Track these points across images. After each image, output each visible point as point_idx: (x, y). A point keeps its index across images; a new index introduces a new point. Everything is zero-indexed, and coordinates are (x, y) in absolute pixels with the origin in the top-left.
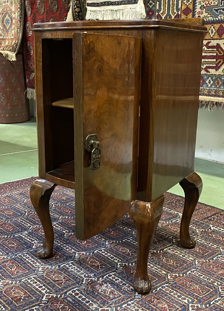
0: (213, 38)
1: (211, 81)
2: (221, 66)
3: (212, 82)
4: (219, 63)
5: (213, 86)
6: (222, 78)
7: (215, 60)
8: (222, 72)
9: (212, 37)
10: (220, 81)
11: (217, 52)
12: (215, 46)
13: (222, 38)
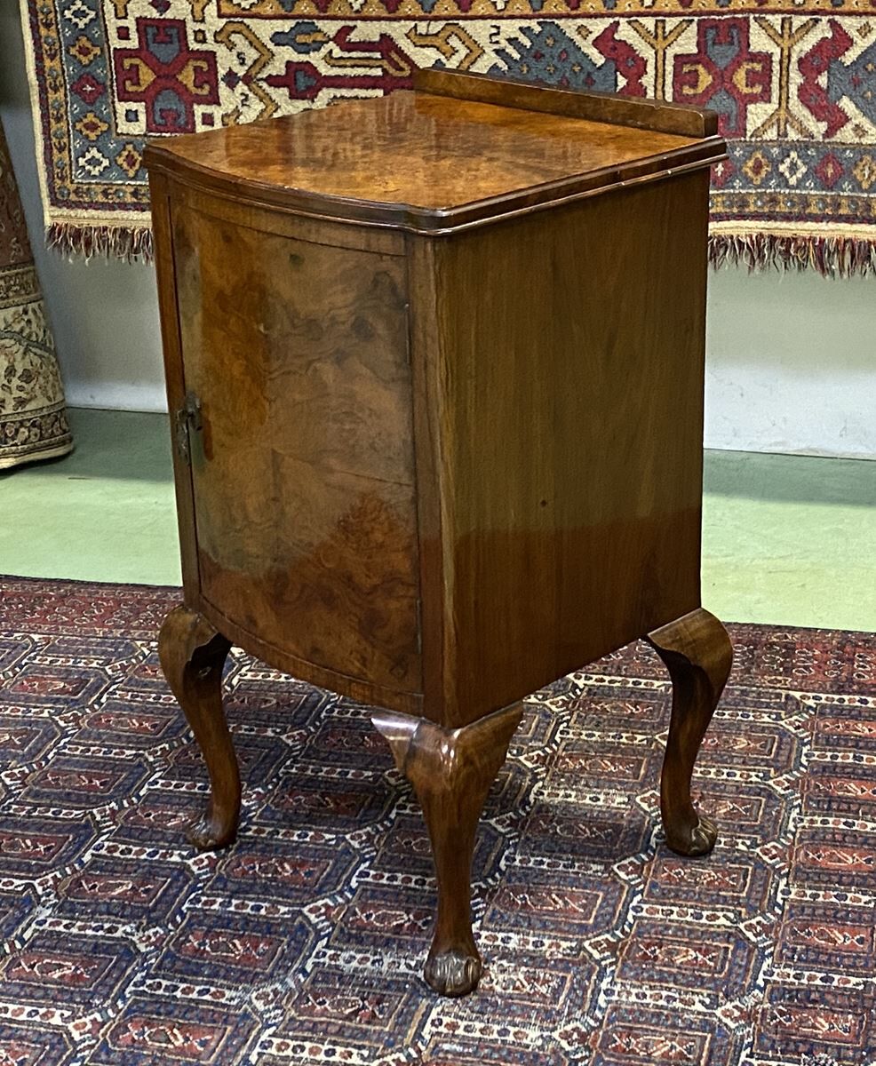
0: (363, 14)
7: (380, 93)
9: (357, 11)
11: (385, 63)
12: (374, 42)
13: (398, 14)
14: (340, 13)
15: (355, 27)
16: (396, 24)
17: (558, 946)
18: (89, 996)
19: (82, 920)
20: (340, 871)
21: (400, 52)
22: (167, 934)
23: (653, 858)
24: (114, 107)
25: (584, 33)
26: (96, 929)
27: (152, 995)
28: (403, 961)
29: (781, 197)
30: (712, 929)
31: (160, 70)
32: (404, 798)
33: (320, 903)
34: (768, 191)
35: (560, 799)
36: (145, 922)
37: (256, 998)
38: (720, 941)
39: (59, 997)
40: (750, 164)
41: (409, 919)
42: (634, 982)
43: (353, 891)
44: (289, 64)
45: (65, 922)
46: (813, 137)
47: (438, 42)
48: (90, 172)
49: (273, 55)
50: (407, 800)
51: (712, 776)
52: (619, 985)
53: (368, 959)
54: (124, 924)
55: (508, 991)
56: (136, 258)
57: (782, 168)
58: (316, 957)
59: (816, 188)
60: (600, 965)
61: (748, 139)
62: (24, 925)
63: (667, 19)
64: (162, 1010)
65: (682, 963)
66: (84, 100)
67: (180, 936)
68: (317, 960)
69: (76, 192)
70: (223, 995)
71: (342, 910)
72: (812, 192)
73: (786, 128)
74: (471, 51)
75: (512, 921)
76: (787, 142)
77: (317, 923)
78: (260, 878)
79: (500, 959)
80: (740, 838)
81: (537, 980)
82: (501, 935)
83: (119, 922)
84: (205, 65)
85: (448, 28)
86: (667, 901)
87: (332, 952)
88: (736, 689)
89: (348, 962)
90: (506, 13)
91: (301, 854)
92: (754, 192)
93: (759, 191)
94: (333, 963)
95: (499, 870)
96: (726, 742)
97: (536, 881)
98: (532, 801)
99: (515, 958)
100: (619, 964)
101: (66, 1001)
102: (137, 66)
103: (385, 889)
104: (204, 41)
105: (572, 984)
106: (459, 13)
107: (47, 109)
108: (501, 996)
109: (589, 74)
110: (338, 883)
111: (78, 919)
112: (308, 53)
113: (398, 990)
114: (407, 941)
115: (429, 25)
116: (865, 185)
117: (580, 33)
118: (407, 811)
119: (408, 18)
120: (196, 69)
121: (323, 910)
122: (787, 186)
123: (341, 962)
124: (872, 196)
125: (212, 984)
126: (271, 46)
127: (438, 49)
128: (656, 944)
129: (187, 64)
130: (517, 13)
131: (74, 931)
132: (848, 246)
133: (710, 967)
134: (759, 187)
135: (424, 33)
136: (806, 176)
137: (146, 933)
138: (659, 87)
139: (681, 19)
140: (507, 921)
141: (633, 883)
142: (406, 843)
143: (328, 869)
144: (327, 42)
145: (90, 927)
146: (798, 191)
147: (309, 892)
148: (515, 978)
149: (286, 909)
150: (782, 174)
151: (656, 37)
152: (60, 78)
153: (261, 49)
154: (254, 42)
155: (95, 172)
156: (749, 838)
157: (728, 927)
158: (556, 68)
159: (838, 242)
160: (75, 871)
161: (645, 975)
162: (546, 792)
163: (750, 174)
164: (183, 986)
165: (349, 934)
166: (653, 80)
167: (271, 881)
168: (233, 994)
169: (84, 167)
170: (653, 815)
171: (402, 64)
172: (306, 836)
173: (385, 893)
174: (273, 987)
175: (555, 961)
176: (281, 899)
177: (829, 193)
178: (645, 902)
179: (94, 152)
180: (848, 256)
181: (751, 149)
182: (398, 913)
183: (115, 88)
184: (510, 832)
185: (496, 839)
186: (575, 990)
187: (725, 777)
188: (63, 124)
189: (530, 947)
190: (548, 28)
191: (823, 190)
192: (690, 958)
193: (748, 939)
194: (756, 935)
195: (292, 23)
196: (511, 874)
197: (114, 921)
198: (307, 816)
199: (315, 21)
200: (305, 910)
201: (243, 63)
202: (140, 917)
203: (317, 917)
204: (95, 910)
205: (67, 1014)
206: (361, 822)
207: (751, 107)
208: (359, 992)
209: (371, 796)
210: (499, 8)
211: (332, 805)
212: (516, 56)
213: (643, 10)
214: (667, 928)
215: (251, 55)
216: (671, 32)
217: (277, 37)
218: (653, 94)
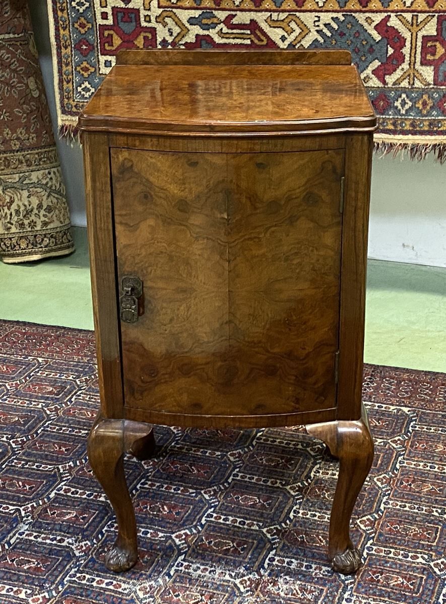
0: (242, 7)
9: (238, 6)
11: (252, 36)
12: (247, 24)
13: (261, 8)
14: (227, 7)
15: (236, 15)
16: (259, 14)
17: (321, 569)
18: (43, 581)
19: (45, 534)
20: (196, 513)
21: (262, 31)
22: (92, 545)
23: (382, 517)
24: (98, 58)
25: (369, 21)
26: (52, 540)
27: (79, 583)
28: (228, 572)
30: (414, 565)
31: (124, 37)
32: (238, 470)
33: (183, 532)
35: (329, 476)
36: (80, 537)
37: (139, 590)
38: (418, 573)
39: (26, 581)
41: (234, 546)
42: (364, 596)
43: (202, 526)
44: (197, 36)
45: (35, 534)
47: (284, 25)
48: (84, 95)
49: (189, 30)
50: (239, 472)
51: (421, 467)
52: (355, 597)
53: (206, 569)
54: (68, 538)
55: (288, 596)
58: (176, 566)
60: (344, 583)
62: (11, 534)
63: (419, 14)
64: (84, 594)
65: (394, 585)
66: (82, 54)
67: (100, 548)
68: (177, 568)
69: (76, 106)
70: (120, 586)
71: (195, 537)
74: (303, 31)
75: (295, 551)
77: (180, 545)
78: (149, 514)
79: (285, 575)
80: (435, 507)
81: (306, 590)
82: (287, 560)
83: (66, 536)
84: (150, 36)
85: (290, 17)
86: (388, 545)
87: (187, 564)
88: (439, 414)
89: (195, 570)
90: (324, 9)
91: (174, 501)
94: (187, 570)
95: (289, 519)
96: (431, 446)
97: (310, 526)
98: (312, 476)
99: (294, 575)
100: (356, 583)
101: (29, 584)
102: (112, 35)
103: (222, 525)
104: (150, 21)
105: (327, 593)
106: (296, 8)
107: (61, 58)
108: (283, 599)
109: (371, 46)
110: (194, 520)
111: (42, 533)
112: (209, 30)
113: (223, 591)
114: (231, 560)
115: (278, 15)
117: (367, 21)
118: (239, 478)
119: (267, 10)
120: (145, 38)
121: (184, 537)
123: (191, 571)
125: (115, 579)
126: (187, 25)
127: (283, 29)
128: (379, 572)
129: (140, 35)
130: (331, 8)
131: (40, 540)
133: (411, 589)
135: (275, 19)
137: (80, 544)
138: (413, 55)
139: (427, 14)
140: (291, 552)
141: (368, 532)
142: (236, 498)
143: (189, 511)
144: (220, 24)
145: (49, 538)
147: (177, 525)
148: (293, 588)
149: (163, 535)
151: (412, 25)
152: (69, 41)
153: (182, 27)
154: (178, 23)
155: (87, 95)
156: (440, 508)
157: (424, 564)
158: (352, 42)
160: (44, 503)
161: (371, 591)
162: (321, 471)
164: (98, 579)
165: (198, 553)
166: (409, 50)
167: (155, 517)
168: (126, 586)
169: (80, 92)
170: (384, 490)
171: (262, 38)
172: (179, 489)
173: (221, 528)
174: (150, 583)
175: (318, 578)
176: (160, 528)
178: (375, 545)
179: (86, 84)
182: (227, 541)
183: (99, 47)
184: (298, 495)
185: (289, 499)
186: (328, 597)
187: (428, 468)
188: (69, 68)
189: (304, 569)
190: (348, 17)
192: (399, 582)
193: (435, 572)
194: (440, 570)
195: (200, 12)
196: (296, 521)
197: (63, 536)
198: (181, 477)
199: (213, 11)
200: (173, 536)
201: (171, 35)
202: (78, 535)
203: (180, 541)
204: (53, 528)
205: (29, 592)
206: (211, 483)
208: (200, 590)
209: (219, 467)
210: (320, 6)
211: (196, 471)
212: (329, 34)
213: (405, 8)
214: (387, 562)
215: (176, 30)
216: (421, 22)
217: (191, 20)
218: (408, 59)
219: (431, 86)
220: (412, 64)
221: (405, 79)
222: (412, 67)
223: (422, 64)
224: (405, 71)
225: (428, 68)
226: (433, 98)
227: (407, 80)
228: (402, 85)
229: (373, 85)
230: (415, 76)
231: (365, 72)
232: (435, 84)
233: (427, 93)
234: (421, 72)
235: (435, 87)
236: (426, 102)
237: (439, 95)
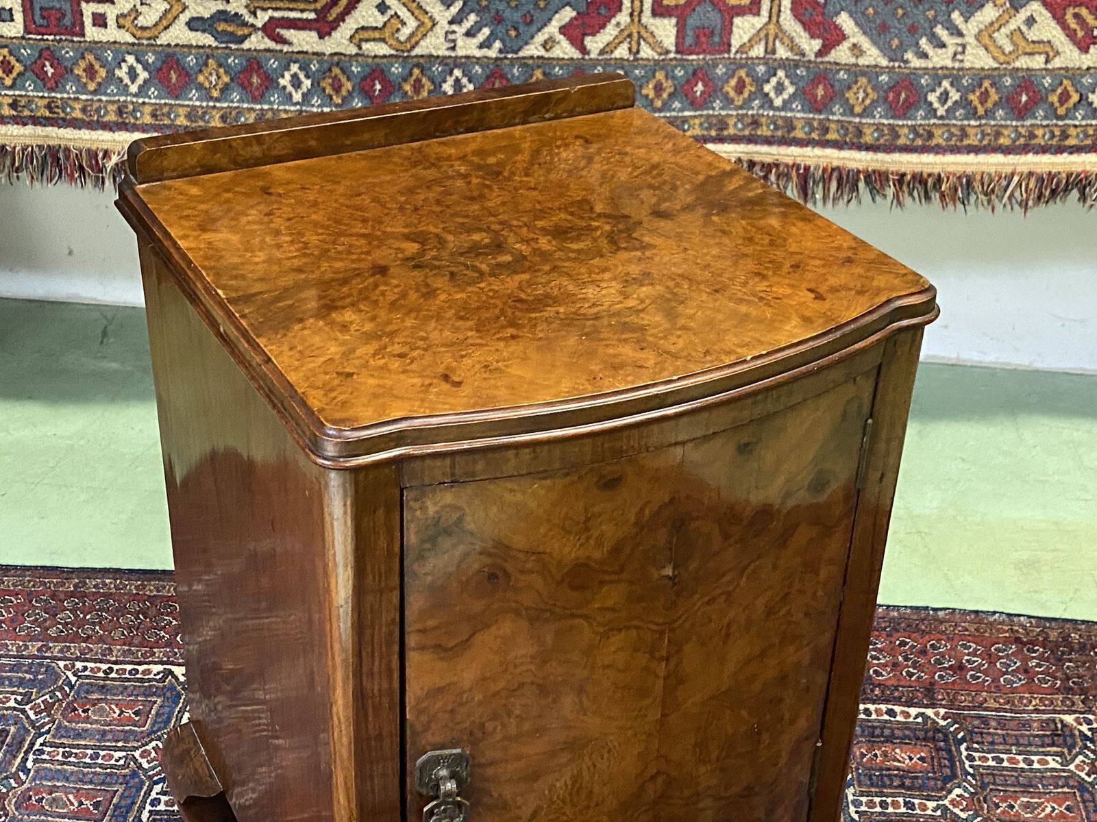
1: (302, 76)
2: (341, 18)
3: (307, 83)
4: (331, 8)
5: (315, 100)
6: (353, 68)
8: (347, 42)
10: (343, 79)
29: (763, 120)
34: (750, 112)
40: (733, 82)
46: (803, 55)
56: (18, 177)
57: (767, 88)
59: (803, 110)
61: (732, 56)
72: (799, 115)
73: (774, 44)
76: (775, 60)
92: (734, 113)
93: (740, 112)
116: (858, 109)
122: (772, 107)
124: (864, 121)
132: (835, 174)
134: (741, 108)
136: (793, 97)
146: (783, 114)
150: (767, 95)
159: (825, 170)
163: (732, 94)
177: (816, 117)
180: (834, 185)
181: (736, 65)
191: (810, 112)
207: (737, 21)
218: (629, 5)
219: (672, 55)
220: (636, 15)
221: (621, 42)
222: (636, 19)
223: (655, 14)
224: (622, 27)
225: (666, 21)
226: (674, 78)
227: (625, 46)
228: (617, 54)
229: (561, 56)
230: (640, 36)
231: (546, 30)
232: (677, 52)
233: (662, 68)
234: (652, 28)
235: (679, 56)
236: (662, 84)
237: (686, 72)
